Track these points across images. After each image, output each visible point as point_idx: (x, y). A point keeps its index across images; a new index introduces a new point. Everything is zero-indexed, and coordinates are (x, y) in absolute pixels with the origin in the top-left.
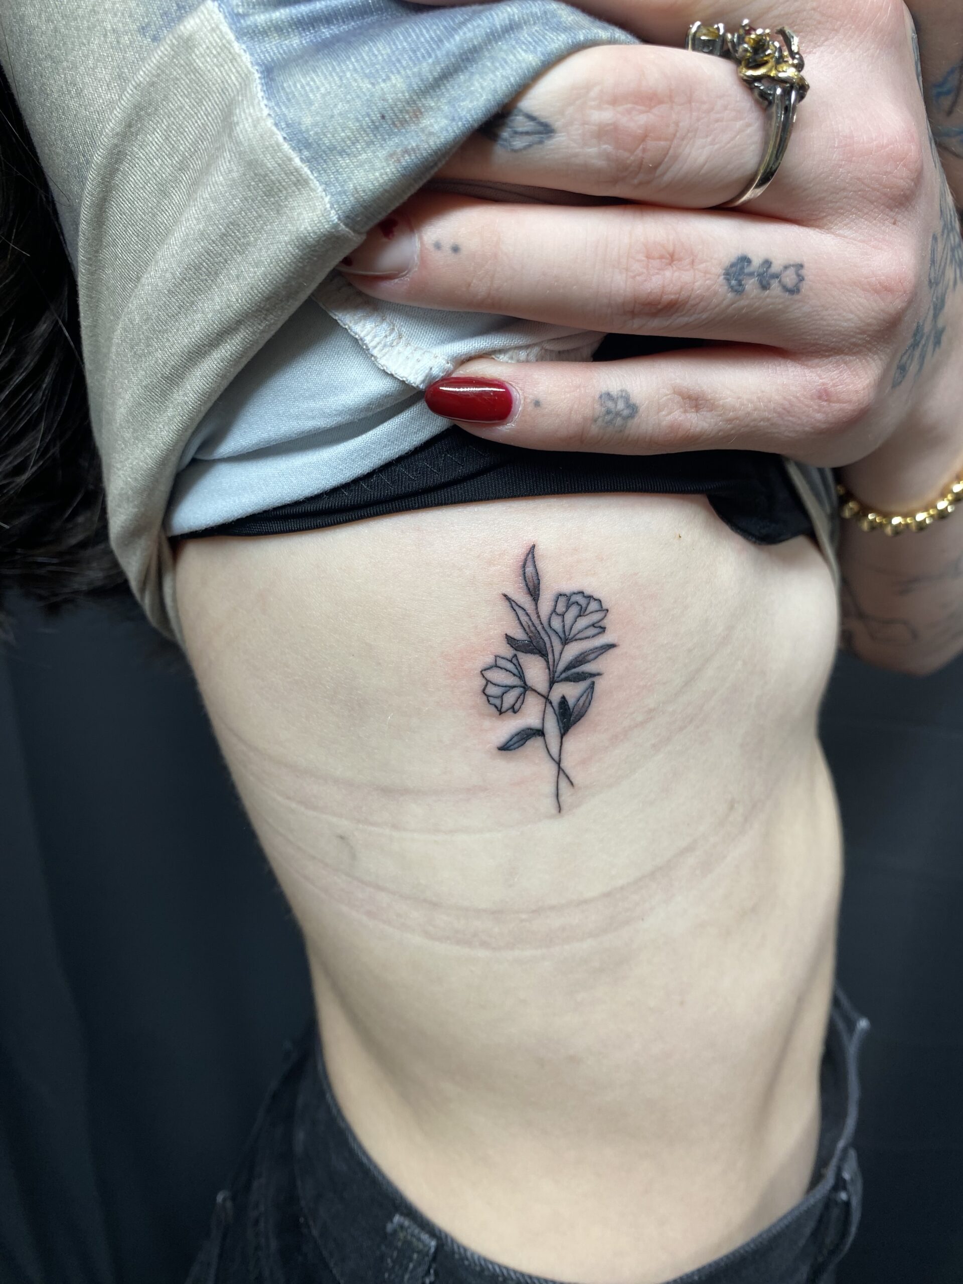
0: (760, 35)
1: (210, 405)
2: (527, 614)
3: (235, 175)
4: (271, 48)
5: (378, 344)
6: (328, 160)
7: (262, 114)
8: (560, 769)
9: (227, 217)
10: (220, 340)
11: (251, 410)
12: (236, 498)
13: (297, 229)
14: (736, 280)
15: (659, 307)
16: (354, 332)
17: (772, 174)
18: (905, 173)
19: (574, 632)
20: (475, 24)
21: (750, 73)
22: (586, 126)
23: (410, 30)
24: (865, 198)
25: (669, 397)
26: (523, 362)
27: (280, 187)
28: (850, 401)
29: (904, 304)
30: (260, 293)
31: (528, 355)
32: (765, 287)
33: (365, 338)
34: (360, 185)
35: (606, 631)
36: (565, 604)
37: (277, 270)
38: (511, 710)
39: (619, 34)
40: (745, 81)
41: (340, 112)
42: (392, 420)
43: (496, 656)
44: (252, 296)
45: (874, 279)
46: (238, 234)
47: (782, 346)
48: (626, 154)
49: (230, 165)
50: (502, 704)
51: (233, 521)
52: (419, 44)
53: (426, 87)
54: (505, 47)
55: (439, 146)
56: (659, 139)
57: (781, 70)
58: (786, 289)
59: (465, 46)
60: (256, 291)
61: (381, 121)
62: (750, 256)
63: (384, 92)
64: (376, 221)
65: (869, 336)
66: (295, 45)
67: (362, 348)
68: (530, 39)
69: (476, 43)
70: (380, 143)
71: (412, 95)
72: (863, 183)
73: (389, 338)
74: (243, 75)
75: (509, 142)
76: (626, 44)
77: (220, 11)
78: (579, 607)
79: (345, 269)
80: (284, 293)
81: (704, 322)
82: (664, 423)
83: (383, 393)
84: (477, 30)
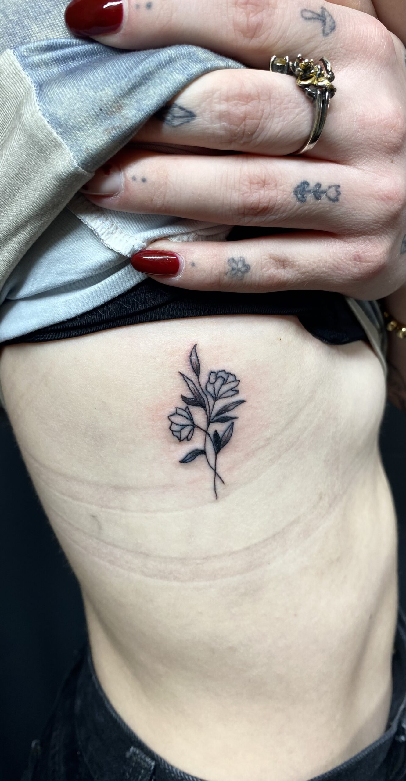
0: (307, 63)
1: (13, 268)
2: (193, 384)
3: (22, 142)
4: (42, 74)
5: (104, 232)
6: (72, 133)
7: (36, 109)
8: (216, 473)
9: (19, 165)
10: (17, 231)
11: (36, 271)
12: (29, 321)
13: (56, 170)
14: (301, 195)
15: (258, 210)
16: (90, 226)
17: (318, 137)
18: (395, 134)
19: (220, 393)
20: (150, 60)
21: (303, 83)
22: (213, 113)
23: (116, 63)
24: (374, 149)
25: (267, 260)
26: (185, 242)
27: (46, 148)
28: (372, 262)
29: (400, 207)
30: (37, 205)
31: (188, 238)
32: (318, 198)
33: (97, 229)
34: (89, 146)
35: (239, 393)
36: (214, 378)
37: (46, 193)
38: (186, 439)
39: (231, 63)
40: (300, 87)
41: (78, 107)
42: (114, 275)
43: (176, 408)
44: (33, 207)
45: (381, 193)
46: (25, 173)
47: (331, 231)
48: (235, 127)
49: (20, 137)
50: (181, 435)
51: (28, 334)
52: (120, 70)
53: (124, 93)
54: (167, 72)
55: (131, 124)
56: (253, 119)
57: (320, 81)
58: (330, 199)
59: (145, 71)
60: (35, 205)
61: (100, 112)
62: (308, 181)
63: (101, 96)
64: (99, 166)
65: (381, 224)
66: (55, 72)
67: (94, 234)
68: (180, 67)
69: (151, 70)
70: (100, 124)
71: (116, 97)
72: (371, 140)
73: (110, 229)
74: (27, 88)
75: (171, 122)
76: (235, 68)
77: (14, 55)
78: (223, 379)
79: (84, 192)
80: (50, 205)
81: (284, 219)
82: (265, 275)
83: (108, 260)
84: (151, 63)
